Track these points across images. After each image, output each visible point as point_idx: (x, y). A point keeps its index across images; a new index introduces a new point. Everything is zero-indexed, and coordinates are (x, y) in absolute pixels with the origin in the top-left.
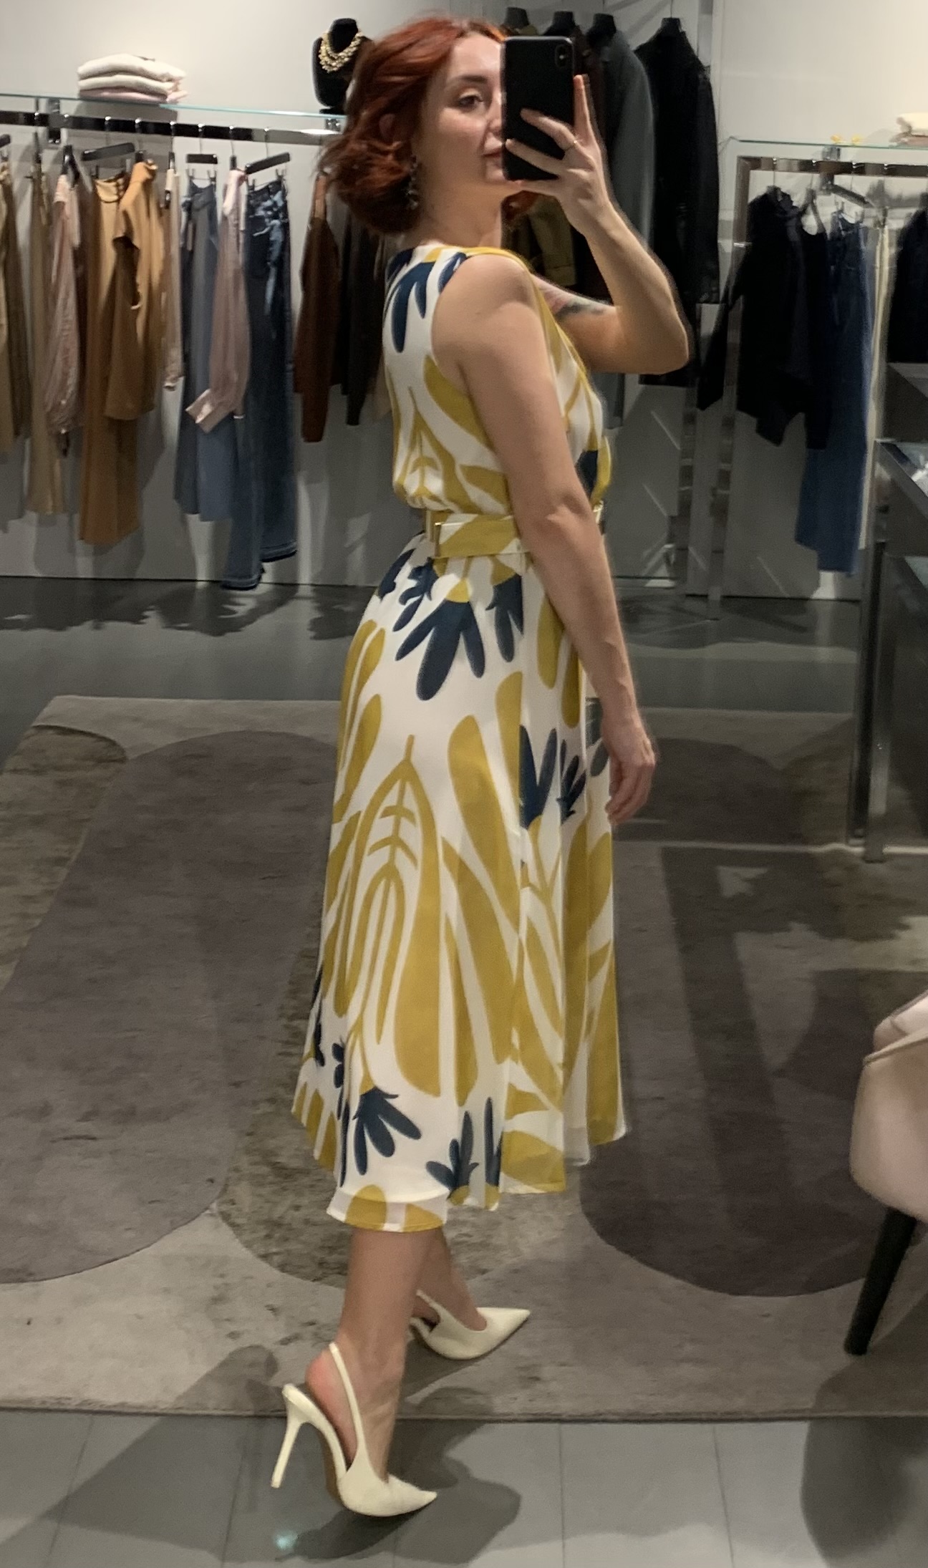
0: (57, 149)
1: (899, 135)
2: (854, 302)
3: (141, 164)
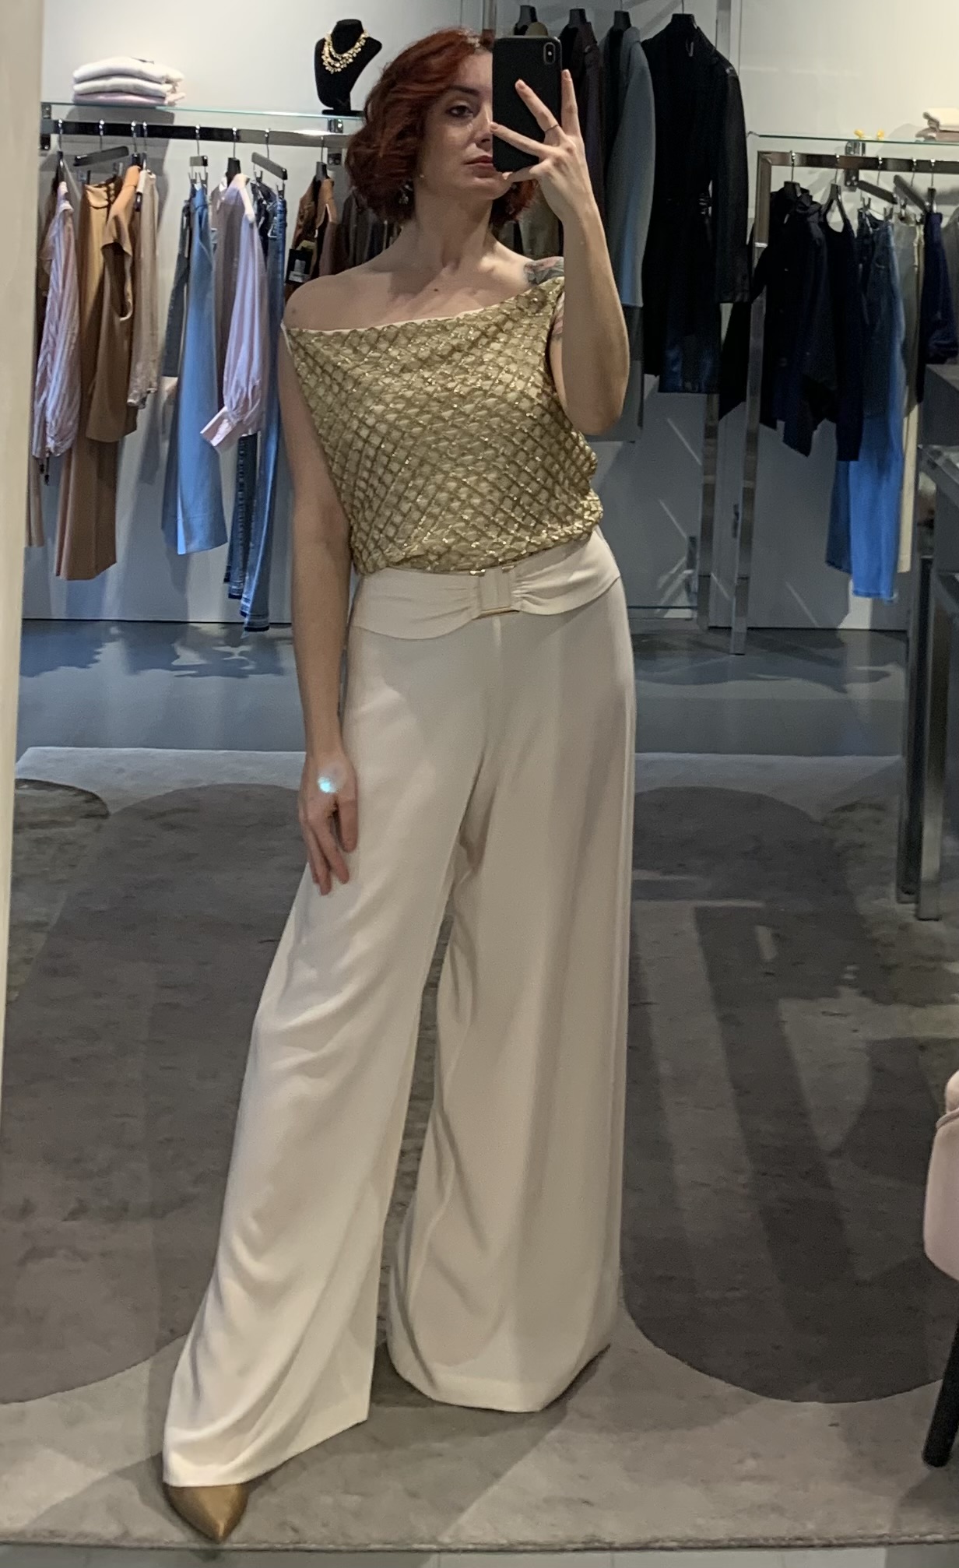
1: (926, 130)
2: (884, 302)
3: (135, 168)
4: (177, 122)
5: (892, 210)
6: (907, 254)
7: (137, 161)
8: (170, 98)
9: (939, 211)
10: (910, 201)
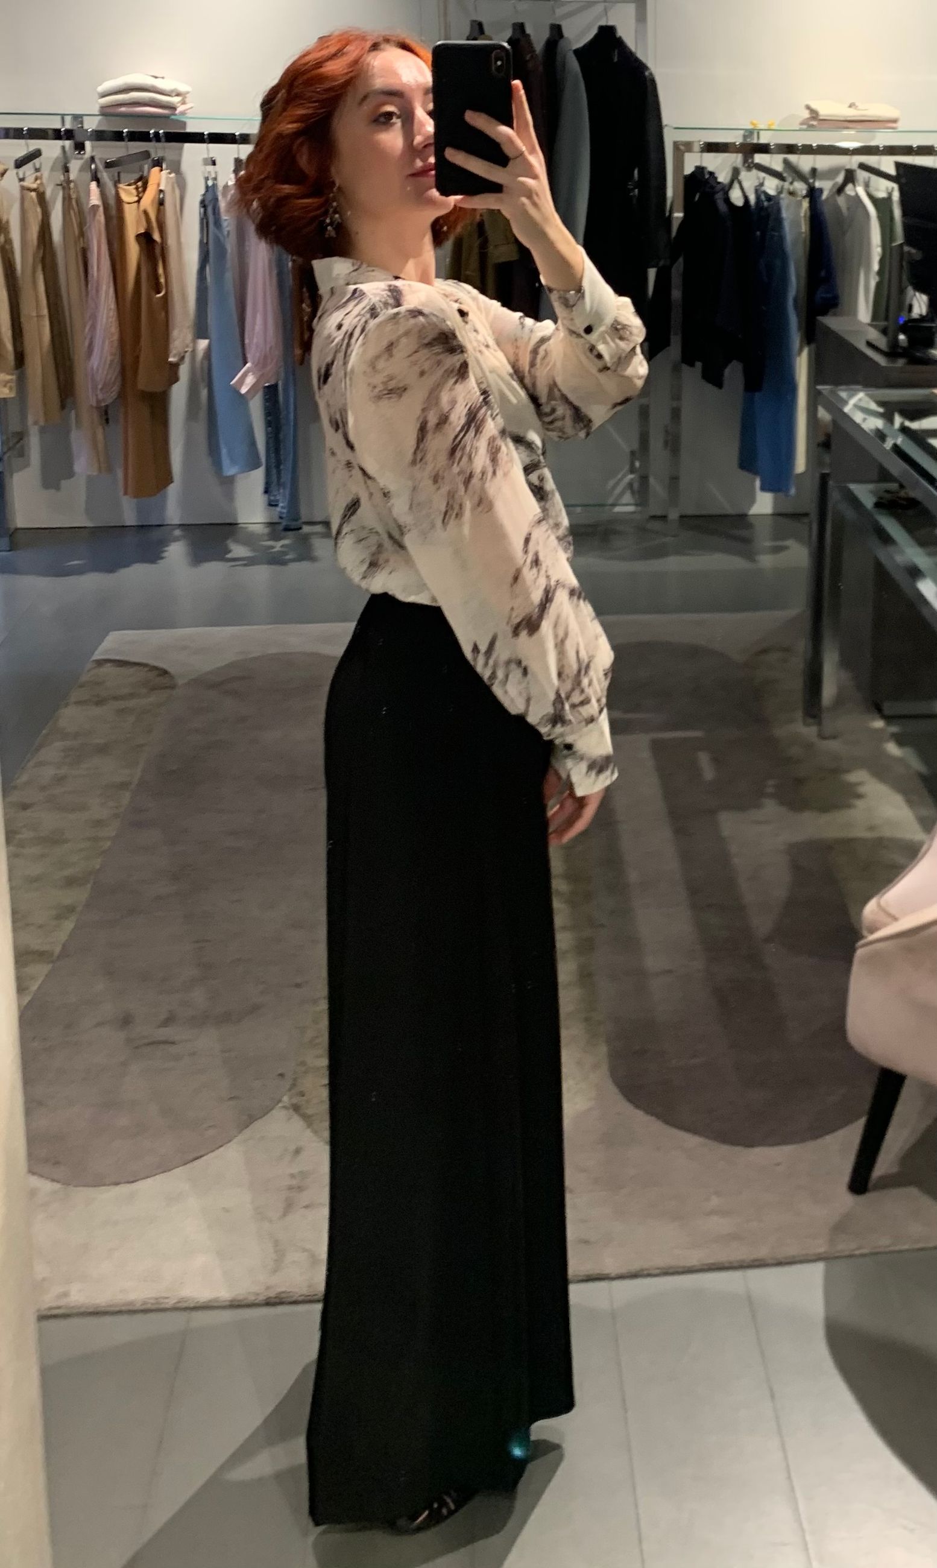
0: (82, 159)
1: (808, 118)
2: (778, 262)
3: (157, 169)
4: (190, 129)
5: (782, 187)
6: (796, 223)
7: (158, 163)
8: (181, 108)
9: (820, 187)
10: (797, 178)
